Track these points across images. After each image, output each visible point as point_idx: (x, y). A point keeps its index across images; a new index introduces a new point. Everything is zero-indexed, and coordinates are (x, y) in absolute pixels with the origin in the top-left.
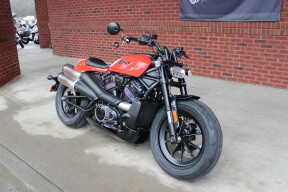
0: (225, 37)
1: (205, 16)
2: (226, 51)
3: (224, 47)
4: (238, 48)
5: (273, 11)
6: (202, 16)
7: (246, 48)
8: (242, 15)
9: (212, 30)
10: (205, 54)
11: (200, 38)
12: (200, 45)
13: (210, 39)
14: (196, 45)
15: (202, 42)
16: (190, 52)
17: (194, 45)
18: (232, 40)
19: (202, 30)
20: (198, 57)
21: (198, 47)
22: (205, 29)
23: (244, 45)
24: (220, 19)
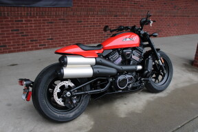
0: (38, 18)
2: (40, 29)
3: (38, 26)
4: (48, 26)
9: (27, 13)
10: (23, 33)
11: (16, 21)
12: (16, 27)
13: (25, 21)
14: (13, 27)
15: (18, 24)
16: (7, 34)
17: (10, 27)
18: (44, 20)
19: (18, 13)
20: (17, 36)
21: (15, 29)
22: (21, 13)
23: (52, 23)
24: (34, 5)
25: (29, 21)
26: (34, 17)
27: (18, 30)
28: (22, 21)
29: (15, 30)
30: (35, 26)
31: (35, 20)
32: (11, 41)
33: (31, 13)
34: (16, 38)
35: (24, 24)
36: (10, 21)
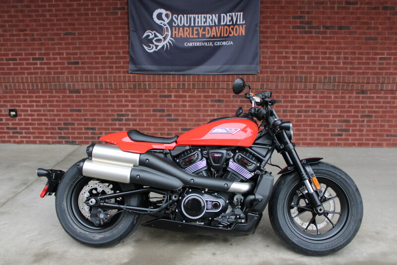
0: (196, 93)
1: (169, 68)
2: (198, 111)
3: (196, 106)
4: (213, 106)
5: (251, 63)
6: (165, 68)
7: (223, 104)
8: (218, 67)
9: (179, 85)
10: (170, 115)
11: (160, 96)
12: (161, 106)
13: (175, 96)
14: (156, 106)
15: (164, 101)
16: (146, 115)
17: (152, 106)
18: (206, 97)
19: (164, 85)
20: (160, 120)
21: (159, 108)
22: (169, 85)
23: (219, 101)
24: (189, 72)
25: (181, 96)
26: (188, 90)
27: (163, 111)
28: (170, 96)
29: (159, 111)
30: (190, 106)
31: (190, 96)
32: (152, 127)
33: (184, 85)
34: (159, 123)
35: (173, 101)
36: (152, 96)
